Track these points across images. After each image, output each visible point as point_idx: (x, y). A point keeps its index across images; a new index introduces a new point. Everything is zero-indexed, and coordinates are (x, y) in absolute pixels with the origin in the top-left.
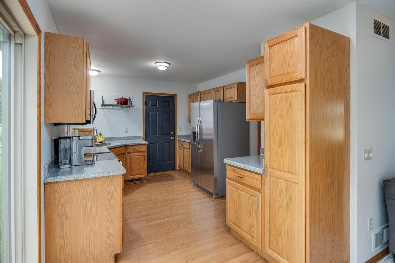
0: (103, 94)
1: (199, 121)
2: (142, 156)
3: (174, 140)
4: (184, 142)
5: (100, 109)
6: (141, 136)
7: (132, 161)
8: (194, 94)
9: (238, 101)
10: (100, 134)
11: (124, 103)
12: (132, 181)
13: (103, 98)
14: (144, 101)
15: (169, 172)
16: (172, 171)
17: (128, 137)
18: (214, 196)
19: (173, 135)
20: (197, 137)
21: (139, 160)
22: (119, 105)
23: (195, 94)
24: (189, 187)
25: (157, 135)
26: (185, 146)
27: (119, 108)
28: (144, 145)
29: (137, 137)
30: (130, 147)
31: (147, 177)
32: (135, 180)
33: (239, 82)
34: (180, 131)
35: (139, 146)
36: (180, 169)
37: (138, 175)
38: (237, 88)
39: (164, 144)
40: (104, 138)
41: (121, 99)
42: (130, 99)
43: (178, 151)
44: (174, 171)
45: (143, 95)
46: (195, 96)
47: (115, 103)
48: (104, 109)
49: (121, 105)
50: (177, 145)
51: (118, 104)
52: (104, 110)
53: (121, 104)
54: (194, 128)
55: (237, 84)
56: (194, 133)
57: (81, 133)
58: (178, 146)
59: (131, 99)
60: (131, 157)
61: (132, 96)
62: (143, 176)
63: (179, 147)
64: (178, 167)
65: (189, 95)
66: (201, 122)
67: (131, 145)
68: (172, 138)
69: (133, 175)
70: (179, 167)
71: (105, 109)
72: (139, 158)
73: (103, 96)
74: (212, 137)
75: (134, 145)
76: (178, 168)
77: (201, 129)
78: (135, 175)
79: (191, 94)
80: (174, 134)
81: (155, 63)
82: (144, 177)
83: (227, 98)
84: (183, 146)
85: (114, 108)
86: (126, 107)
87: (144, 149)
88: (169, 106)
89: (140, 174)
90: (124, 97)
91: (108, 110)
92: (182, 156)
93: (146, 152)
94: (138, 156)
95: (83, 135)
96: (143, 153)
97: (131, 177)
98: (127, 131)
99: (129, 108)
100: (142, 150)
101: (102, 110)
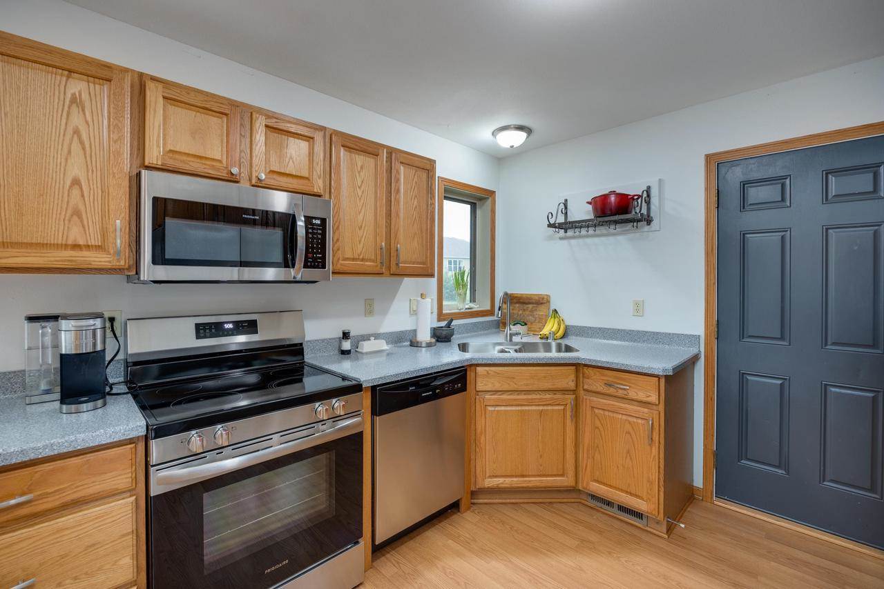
0: (565, 195)
2: (640, 421)
6: (697, 337)
7: (597, 428)
10: (555, 311)
11: (618, 208)
12: (606, 502)
13: (566, 206)
17: (640, 332)
22: (601, 220)
25: (783, 339)
30: (590, 370)
32: (615, 506)
39: (830, 390)
40: (567, 328)
41: (605, 198)
42: (648, 192)
45: (708, 164)
47: (590, 214)
48: (569, 237)
49: (605, 219)
51: (598, 215)
52: (572, 241)
53: (608, 215)
57: (518, 305)
59: (654, 193)
60: (596, 411)
61: (661, 181)
67: (597, 367)
71: (574, 238)
72: (628, 425)
73: (566, 201)
75: (607, 368)
78: (610, 486)
82: (649, 513)
87: (652, 394)
88: (875, 191)
94: (624, 417)
95: (521, 312)
96: (646, 410)
97: (596, 488)
98: (639, 308)
99: (646, 228)
100: (641, 396)
101: (565, 242)
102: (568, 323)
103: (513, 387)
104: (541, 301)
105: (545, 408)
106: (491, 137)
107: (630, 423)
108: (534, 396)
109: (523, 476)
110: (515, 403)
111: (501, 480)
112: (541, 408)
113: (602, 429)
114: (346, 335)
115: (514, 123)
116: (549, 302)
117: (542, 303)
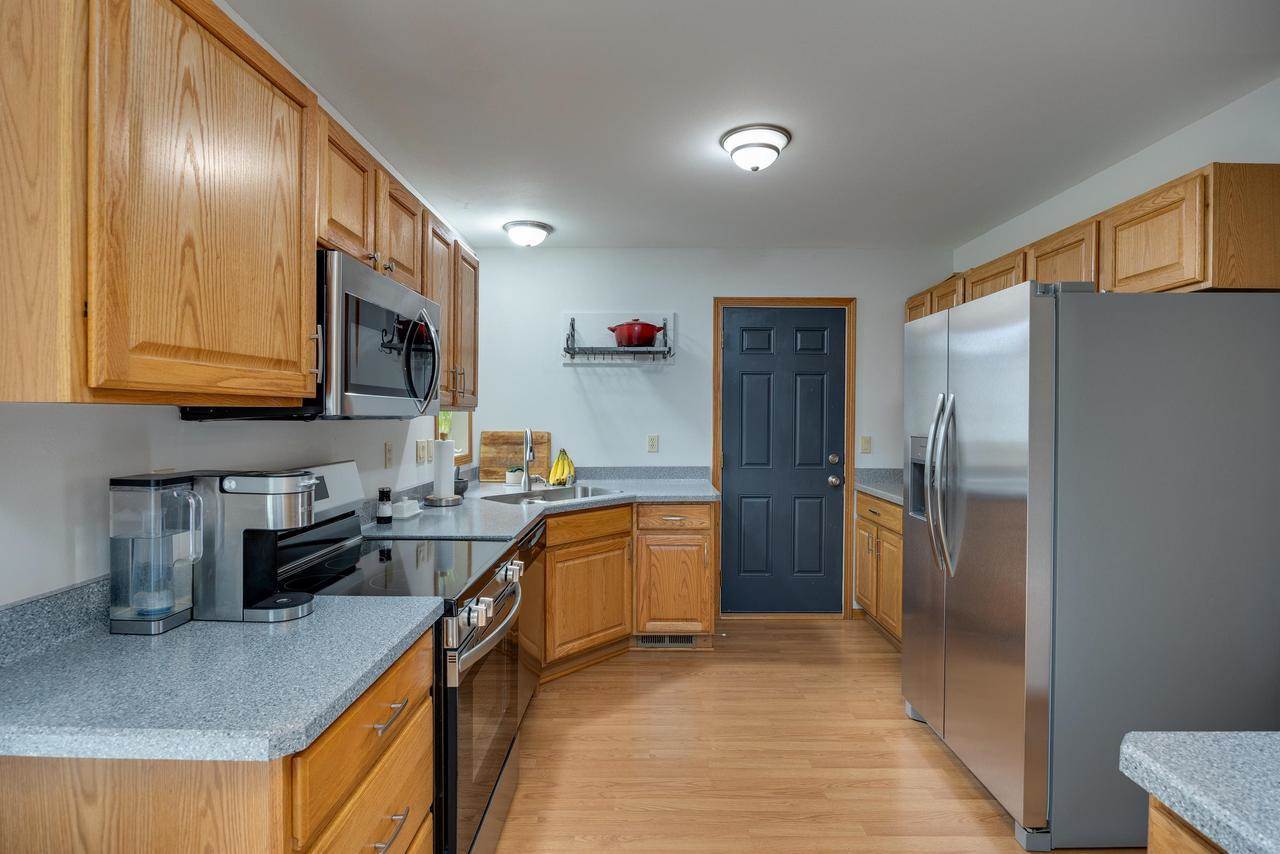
0: (572, 313)
1: (942, 409)
2: (694, 548)
3: (838, 488)
4: (882, 503)
5: (565, 365)
6: (707, 468)
7: (654, 565)
8: (931, 292)
9: (1208, 284)
10: (563, 452)
11: (639, 339)
12: (658, 639)
13: (573, 326)
14: (721, 333)
15: (817, 616)
16: (828, 616)
17: (656, 468)
18: (1021, 836)
19: (838, 469)
20: (932, 487)
21: (684, 562)
22: (622, 349)
23: (936, 287)
24: (891, 724)
25: (768, 464)
26: (884, 519)
27: (628, 360)
28: (703, 503)
29: (692, 468)
30: (646, 508)
31: (712, 632)
32: (667, 639)
33: (1218, 167)
34: (867, 451)
35: (683, 507)
36: (864, 612)
37: (677, 620)
38: (1206, 206)
39: (797, 501)
40: (577, 470)
41: (630, 326)
42: (665, 325)
43: (856, 537)
44: (836, 616)
45: (716, 306)
46: (935, 300)
47: (610, 341)
48: (578, 365)
49: (626, 349)
50: (853, 510)
51: (620, 344)
52: (579, 369)
53: (630, 344)
54: (919, 441)
55: (1205, 179)
56: (919, 467)
57: (505, 447)
58: (855, 516)
59: (670, 327)
60: (651, 548)
61: (675, 314)
62: (696, 627)
63: (862, 522)
64: (854, 602)
65: (911, 299)
66: (953, 414)
67: (653, 503)
68: (830, 479)
69: (660, 620)
70: (858, 603)
71: (582, 365)
72: (683, 555)
73: (573, 320)
74: (1019, 486)
75: (663, 503)
76: (855, 606)
77: (952, 444)
78: (667, 620)
79: (920, 295)
80: (841, 463)
81: (721, 143)
82: (702, 631)
83: (1121, 275)
84: (875, 518)
85: (608, 360)
86: (651, 356)
87: (704, 520)
88: (823, 349)
89: (686, 620)
90: (642, 320)
91: (589, 369)
92: (871, 559)
93: (712, 533)
94: (680, 548)
95: (511, 456)
96: (700, 537)
97: (653, 627)
98: (654, 445)
99: (662, 361)
100: (696, 524)
101: (570, 369)
102: (577, 464)
103: (581, 536)
104: (540, 441)
105: (608, 554)
106: (501, 231)
107: (685, 552)
108: (597, 544)
109: (589, 635)
110: (582, 554)
111: (570, 645)
112: (604, 555)
113: (658, 565)
114: (385, 496)
115: (532, 219)
116: (549, 440)
117: (541, 443)
